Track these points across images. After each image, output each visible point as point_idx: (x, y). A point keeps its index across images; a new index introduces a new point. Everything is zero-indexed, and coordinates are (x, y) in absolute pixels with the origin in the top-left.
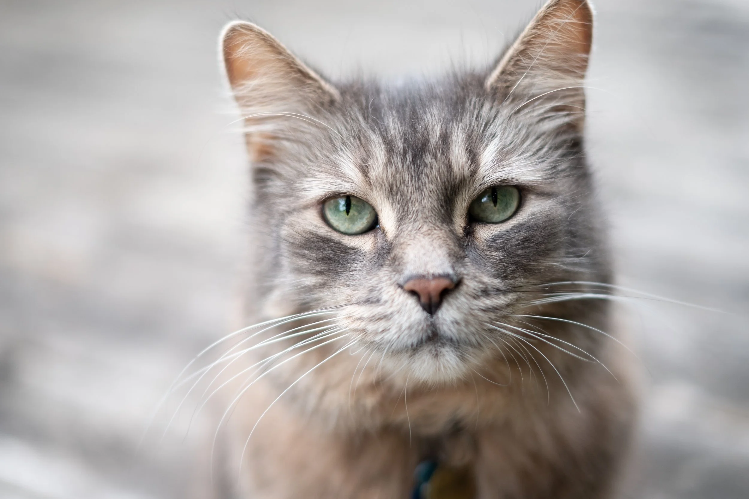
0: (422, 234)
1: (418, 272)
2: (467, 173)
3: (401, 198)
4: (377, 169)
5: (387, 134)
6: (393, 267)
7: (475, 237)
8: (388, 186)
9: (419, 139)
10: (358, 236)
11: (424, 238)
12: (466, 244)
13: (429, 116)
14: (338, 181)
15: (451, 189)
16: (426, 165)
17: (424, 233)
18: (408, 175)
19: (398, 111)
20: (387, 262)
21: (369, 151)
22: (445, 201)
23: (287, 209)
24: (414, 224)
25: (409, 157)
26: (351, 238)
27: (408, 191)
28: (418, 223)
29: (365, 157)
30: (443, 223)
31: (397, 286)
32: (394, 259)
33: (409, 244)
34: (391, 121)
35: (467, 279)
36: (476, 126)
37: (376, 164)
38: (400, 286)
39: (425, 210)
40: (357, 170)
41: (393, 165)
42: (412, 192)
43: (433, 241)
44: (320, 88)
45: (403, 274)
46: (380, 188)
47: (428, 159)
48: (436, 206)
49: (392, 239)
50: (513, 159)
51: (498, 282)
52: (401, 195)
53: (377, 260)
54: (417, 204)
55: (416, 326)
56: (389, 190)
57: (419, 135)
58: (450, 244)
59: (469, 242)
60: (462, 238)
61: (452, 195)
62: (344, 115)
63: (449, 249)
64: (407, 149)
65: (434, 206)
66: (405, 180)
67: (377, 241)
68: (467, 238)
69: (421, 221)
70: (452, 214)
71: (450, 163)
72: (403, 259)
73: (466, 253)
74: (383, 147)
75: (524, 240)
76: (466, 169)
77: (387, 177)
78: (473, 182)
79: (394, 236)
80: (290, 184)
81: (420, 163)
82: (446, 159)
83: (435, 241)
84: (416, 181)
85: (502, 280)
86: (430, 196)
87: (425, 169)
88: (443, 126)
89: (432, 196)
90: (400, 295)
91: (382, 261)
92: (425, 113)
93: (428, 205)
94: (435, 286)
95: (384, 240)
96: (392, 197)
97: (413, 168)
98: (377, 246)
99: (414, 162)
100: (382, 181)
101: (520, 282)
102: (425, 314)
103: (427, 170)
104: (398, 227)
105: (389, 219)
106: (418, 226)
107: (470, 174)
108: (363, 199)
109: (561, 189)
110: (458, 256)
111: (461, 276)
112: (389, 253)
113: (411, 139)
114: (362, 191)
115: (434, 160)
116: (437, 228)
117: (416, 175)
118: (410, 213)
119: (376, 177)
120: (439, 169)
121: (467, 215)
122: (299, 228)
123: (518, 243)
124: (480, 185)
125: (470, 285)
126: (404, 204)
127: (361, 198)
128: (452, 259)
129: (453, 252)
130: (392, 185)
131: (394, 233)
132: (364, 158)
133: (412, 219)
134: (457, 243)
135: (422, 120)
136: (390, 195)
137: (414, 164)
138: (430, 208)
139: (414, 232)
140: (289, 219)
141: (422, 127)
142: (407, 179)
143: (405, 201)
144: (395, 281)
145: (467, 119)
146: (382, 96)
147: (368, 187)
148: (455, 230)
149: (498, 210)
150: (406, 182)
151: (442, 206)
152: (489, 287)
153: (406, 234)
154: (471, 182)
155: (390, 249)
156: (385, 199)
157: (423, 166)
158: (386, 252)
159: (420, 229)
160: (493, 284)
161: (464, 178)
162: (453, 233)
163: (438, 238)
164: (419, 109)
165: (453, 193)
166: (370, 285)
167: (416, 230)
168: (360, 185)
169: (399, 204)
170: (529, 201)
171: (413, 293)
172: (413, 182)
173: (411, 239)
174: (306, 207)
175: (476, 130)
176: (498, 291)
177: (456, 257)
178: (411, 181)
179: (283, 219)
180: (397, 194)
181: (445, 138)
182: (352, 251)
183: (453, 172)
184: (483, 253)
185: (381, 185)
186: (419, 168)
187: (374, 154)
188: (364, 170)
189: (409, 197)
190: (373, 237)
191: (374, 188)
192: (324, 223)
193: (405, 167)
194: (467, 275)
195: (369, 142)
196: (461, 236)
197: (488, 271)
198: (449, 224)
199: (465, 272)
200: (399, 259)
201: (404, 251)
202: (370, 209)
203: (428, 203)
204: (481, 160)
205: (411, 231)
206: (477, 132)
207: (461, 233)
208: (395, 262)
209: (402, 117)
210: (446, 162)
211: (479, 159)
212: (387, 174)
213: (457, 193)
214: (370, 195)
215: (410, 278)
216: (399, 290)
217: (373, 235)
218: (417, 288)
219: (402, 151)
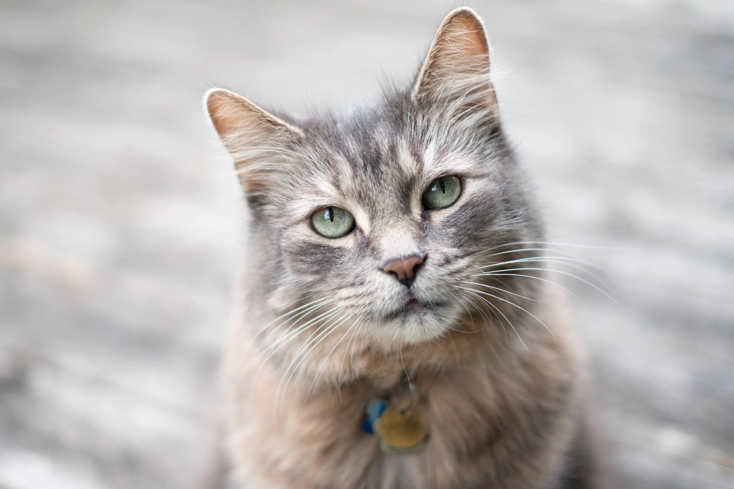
0: (389, 227)
1: (392, 256)
2: (415, 171)
3: (369, 201)
4: (347, 182)
5: (349, 154)
6: (373, 256)
7: (431, 220)
8: (358, 194)
9: (373, 154)
10: (342, 238)
11: (392, 229)
12: (425, 227)
13: (377, 134)
14: (318, 198)
15: (405, 186)
16: (382, 173)
17: (391, 226)
18: (371, 183)
19: (354, 135)
20: (367, 254)
21: (337, 169)
22: (403, 197)
23: (283, 226)
24: (382, 220)
25: (369, 169)
26: (337, 240)
27: (373, 195)
28: (385, 219)
29: (336, 174)
30: (403, 214)
31: (378, 270)
32: (373, 250)
33: (382, 237)
34: (350, 143)
35: (431, 253)
36: (415, 134)
37: (345, 178)
38: (381, 270)
39: (389, 207)
40: (331, 186)
41: (359, 176)
42: (377, 195)
43: (399, 230)
44: (287, 130)
45: (381, 260)
46: (351, 196)
47: (383, 168)
48: (396, 202)
49: (369, 234)
50: (449, 155)
51: (456, 251)
52: (369, 199)
53: (359, 253)
54: (382, 203)
55: (396, 296)
56: (358, 197)
57: (373, 151)
58: (412, 229)
59: (427, 225)
60: (421, 223)
61: (407, 191)
62: (313, 145)
63: (412, 234)
64: (367, 163)
65: (395, 203)
66: (369, 187)
67: (357, 239)
68: (425, 222)
69: (388, 216)
70: (410, 206)
71: (400, 167)
72: (380, 249)
73: (427, 233)
74: (348, 164)
75: (471, 216)
76: (414, 169)
77: (355, 187)
78: (421, 177)
79: (370, 232)
80: (282, 207)
81: (378, 171)
82: (396, 165)
83: (400, 230)
84: (378, 187)
85: (458, 248)
86: (391, 196)
87: (382, 176)
88: (389, 139)
89: (392, 195)
90: (380, 276)
91: (363, 253)
92: (374, 132)
93: (391, 203)
94: (407, 265)
95: (362, 237)
96: (362, 202)
97: (374, 177)
98: (358, 243)
99: (373, 172)
100: (352, 190)
101: (473, 248)
102: (403, 286)
103: (384, 176)
104: (371, 225)
105: (363, 219)
106: (386, 221)
107: (418, 172)
108: (340, 207)
109: (491, 168)
110: (421, 237)
111: (426, 253)
112: (368, 246)
113: (368, 154)
114: (338, 201)
115: (387, 167)
116: (400, 220)
117: (377, 181)
118: (378, 211)
119: (347, 188)
120: (393, 173)
121: (421, 205)
122: (294, 239)
123: (468, 220)
124: (427, 179)
125: (435, 258)
126: (372, 206)
127: (339, 207)
128: (417, 241)
129: (416, 235)
130: (360, 192)
131: (369, 229)
132: (335, 176)
133: (381, 217)
134: (418, 227)
135: (373, 139)
136: (360, 200)
137: (374, 174)
138: (392, 204)
139: (383, 227)
140: (286, 234)
141: (373, 144)
142: (371, 186)
143: (372, 203)
144: (376, 267)
145: (407, 131)
146: (339, 126)
147: (342, 197)
148: (414, 217)
149: (447, 195)
150: (371, 189)
151: (401, 202)
152: (449, 255)
153: (378, 229)
154: (420, 177)
155: (368, 243)
156: (358, 205)
157: (381, 174)
158: (366, 245)
159: (388, 223)
160: (452, 253)
161: (414, 176)
162: (413, 221)
163: (402, 227)
164: (369, 130)
165: (407, 189)
166: (356, 273)
167: (385, 224)
168: (336, 197)
169: (368, 206)
170: (468, 184)
171: (391, 273)
172: (376, 187)
173: (383, 233)
174: (298, 223)
175: (416, 137)
176: (457, 257)
177: (419, 238)
178: (375, 187)
179: (281, 235)
180: (365, 199)
181: (393, 149)
182: (338, 250)
183: (404, 173)
184: (440, 231)
185: (352, 194)
186: (378, 176)
187: (342, 171)
188: (336, 184)
189: (375, 200)
190: (354, 236)
191: (347, 197)
192: (314, 232)
193: (367, 177)
194: (430, 250)
195: (336, 162)
196: (420, 221)
197: (446, 243)
198: (409, 214)
199: (428, 248)
200: (377, 249)
201: (380, 243)
202: (348, 215)
203: (390, 201)
204: (424, 159)
205: (381, 226)
206: (417, 139)
207: (419, 220)
208: (374, 253)
209: (358, 140)
210: (397, 166)
211: (423, 159)
212: (355, 184)
213: (411, 189)
214: (345, 203)
215: (388, 262)
216: (380, 273)
217: (353, 234)
218: (394, 269)
219: (363, 165)
